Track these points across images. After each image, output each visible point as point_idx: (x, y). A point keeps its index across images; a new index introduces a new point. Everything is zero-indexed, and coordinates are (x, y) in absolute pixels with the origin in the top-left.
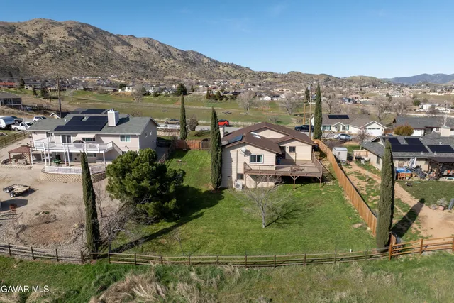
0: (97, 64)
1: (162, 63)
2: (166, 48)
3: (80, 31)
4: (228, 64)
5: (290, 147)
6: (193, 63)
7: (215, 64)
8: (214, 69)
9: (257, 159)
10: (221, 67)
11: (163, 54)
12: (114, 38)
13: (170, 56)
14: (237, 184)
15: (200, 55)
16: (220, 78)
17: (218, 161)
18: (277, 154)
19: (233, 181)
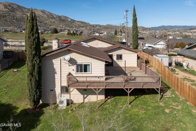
0: (17, 21)
1: (49, 21)
2: (51, 14)
3: (11, 6)
4: (79, 21)
5: (118, 55)
6: (64, 21)
7: (73, 21)
8: (73, 23)
9: (84, 68)
10: (76, 23)
11: (49, 17)
12: (27, 10)
13: (53, 18)
14: (62, 99)
15: (67, 17)
16: (75, 27)
17: (35, 73)
18: (106, 62)
19: (57, 95)
